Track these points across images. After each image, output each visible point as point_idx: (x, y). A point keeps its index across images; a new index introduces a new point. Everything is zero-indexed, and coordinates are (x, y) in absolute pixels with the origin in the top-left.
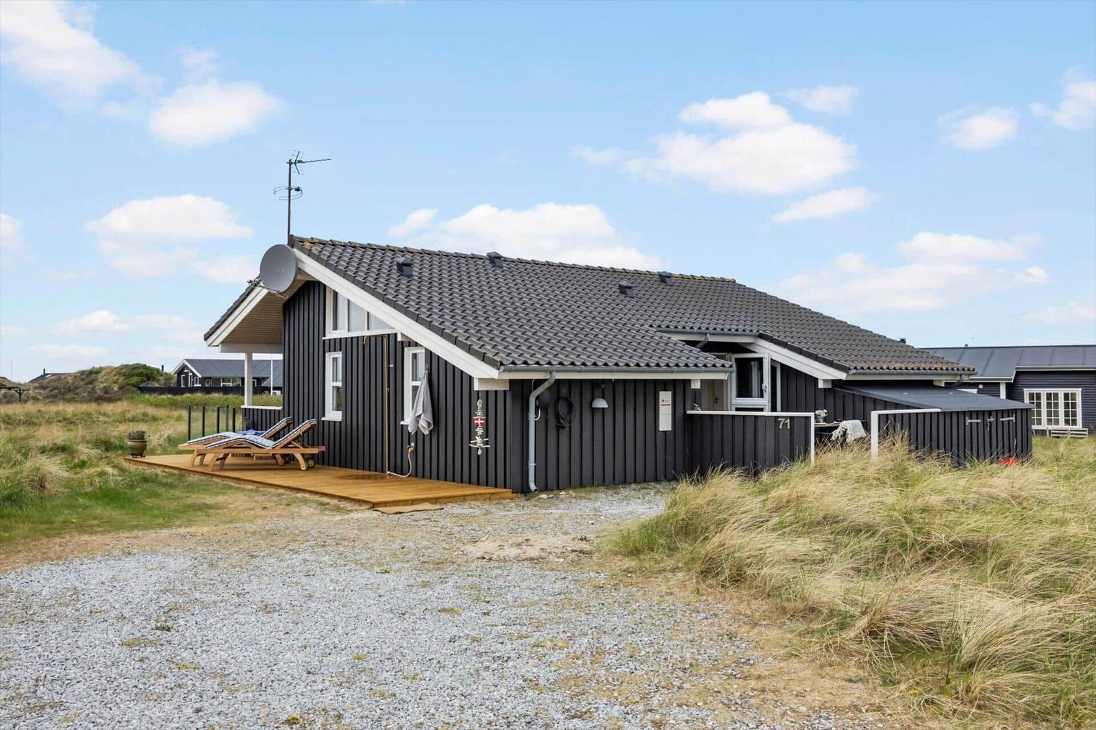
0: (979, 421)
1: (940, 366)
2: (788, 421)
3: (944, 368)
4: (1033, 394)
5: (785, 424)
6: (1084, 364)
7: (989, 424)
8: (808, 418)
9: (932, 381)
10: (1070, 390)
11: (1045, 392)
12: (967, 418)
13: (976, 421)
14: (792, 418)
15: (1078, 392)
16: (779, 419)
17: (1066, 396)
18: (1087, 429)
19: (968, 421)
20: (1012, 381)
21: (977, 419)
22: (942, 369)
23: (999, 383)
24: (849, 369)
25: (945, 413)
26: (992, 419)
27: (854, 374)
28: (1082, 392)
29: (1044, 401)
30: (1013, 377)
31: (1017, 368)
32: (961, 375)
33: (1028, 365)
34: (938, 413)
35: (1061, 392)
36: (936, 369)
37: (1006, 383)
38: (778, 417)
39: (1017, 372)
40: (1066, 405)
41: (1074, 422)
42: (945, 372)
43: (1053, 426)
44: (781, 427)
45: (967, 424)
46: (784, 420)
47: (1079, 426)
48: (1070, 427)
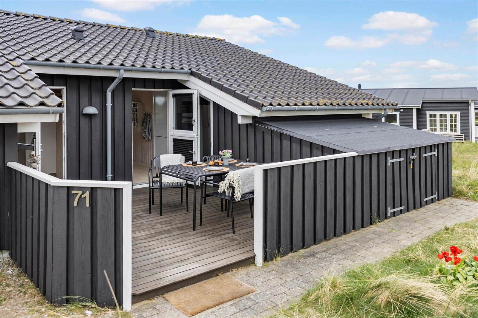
0: (402, 159)
1: (366, 102)
2: (87, 194)
3: (370, 104)
4: (432, 114)
5: (81, 200)
6: (462, 98)
7: (412, 161)
8: (118, 192)
9: (361, 114)
10: (453, 113)
11: (439, 114)
12: (388, 158)
13: (398, 160)
14: (93, 190)
15: (458, 113)
16: (73, 192)
17: (451, 116)
18: (463, 135)
19: (390, 161)
20: (420, 108)
21: (400, 157)
22: (367, 104)
23: (412, 109)
24: (263, 105)
25: (363, 156)
26: (415, 156)
27: (266, 111)
28: (460, 114)
29: (438, 118)
30: (421, 105)
31: (422, 100)
32: (385, 109)
33: (428, 99)
34: (354, 157)
35: (448, 113)
36: (362, 104)
37: (417, 109)
38: (73, 188)
39: (423, 102)
40: (451, 121)
41: (456, 131)
42: (371, 107)
43: (443, 132)
44: (75, 204)
45: (389, 164)
46: (80, 192)
47: (459, 132)
48: (453, 133)
